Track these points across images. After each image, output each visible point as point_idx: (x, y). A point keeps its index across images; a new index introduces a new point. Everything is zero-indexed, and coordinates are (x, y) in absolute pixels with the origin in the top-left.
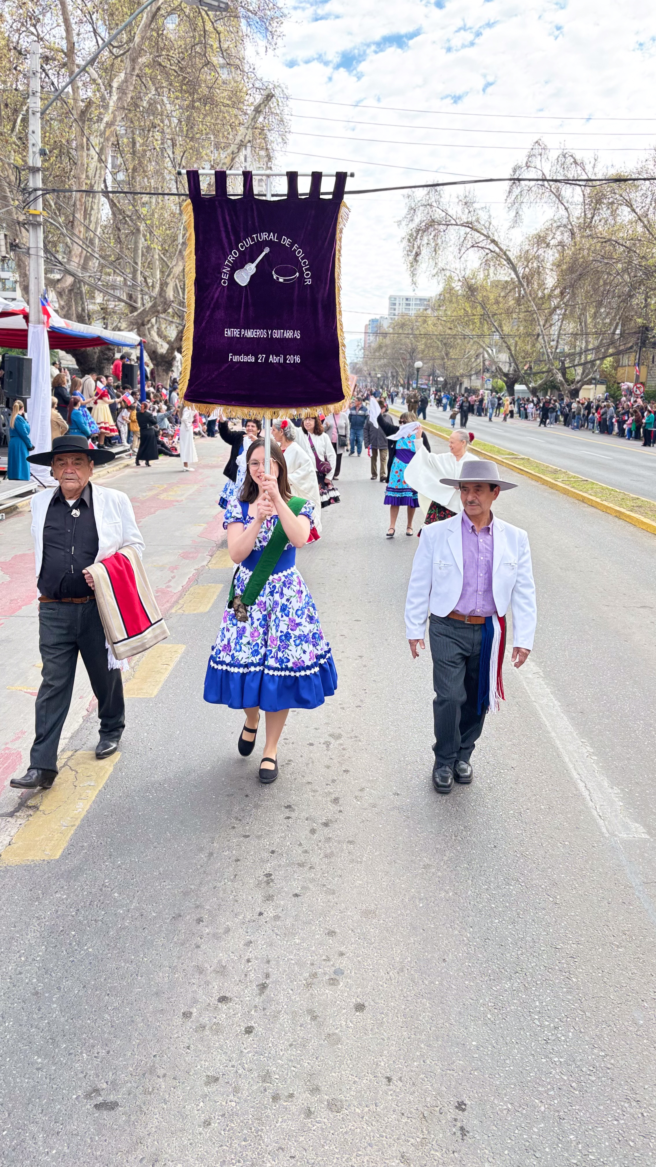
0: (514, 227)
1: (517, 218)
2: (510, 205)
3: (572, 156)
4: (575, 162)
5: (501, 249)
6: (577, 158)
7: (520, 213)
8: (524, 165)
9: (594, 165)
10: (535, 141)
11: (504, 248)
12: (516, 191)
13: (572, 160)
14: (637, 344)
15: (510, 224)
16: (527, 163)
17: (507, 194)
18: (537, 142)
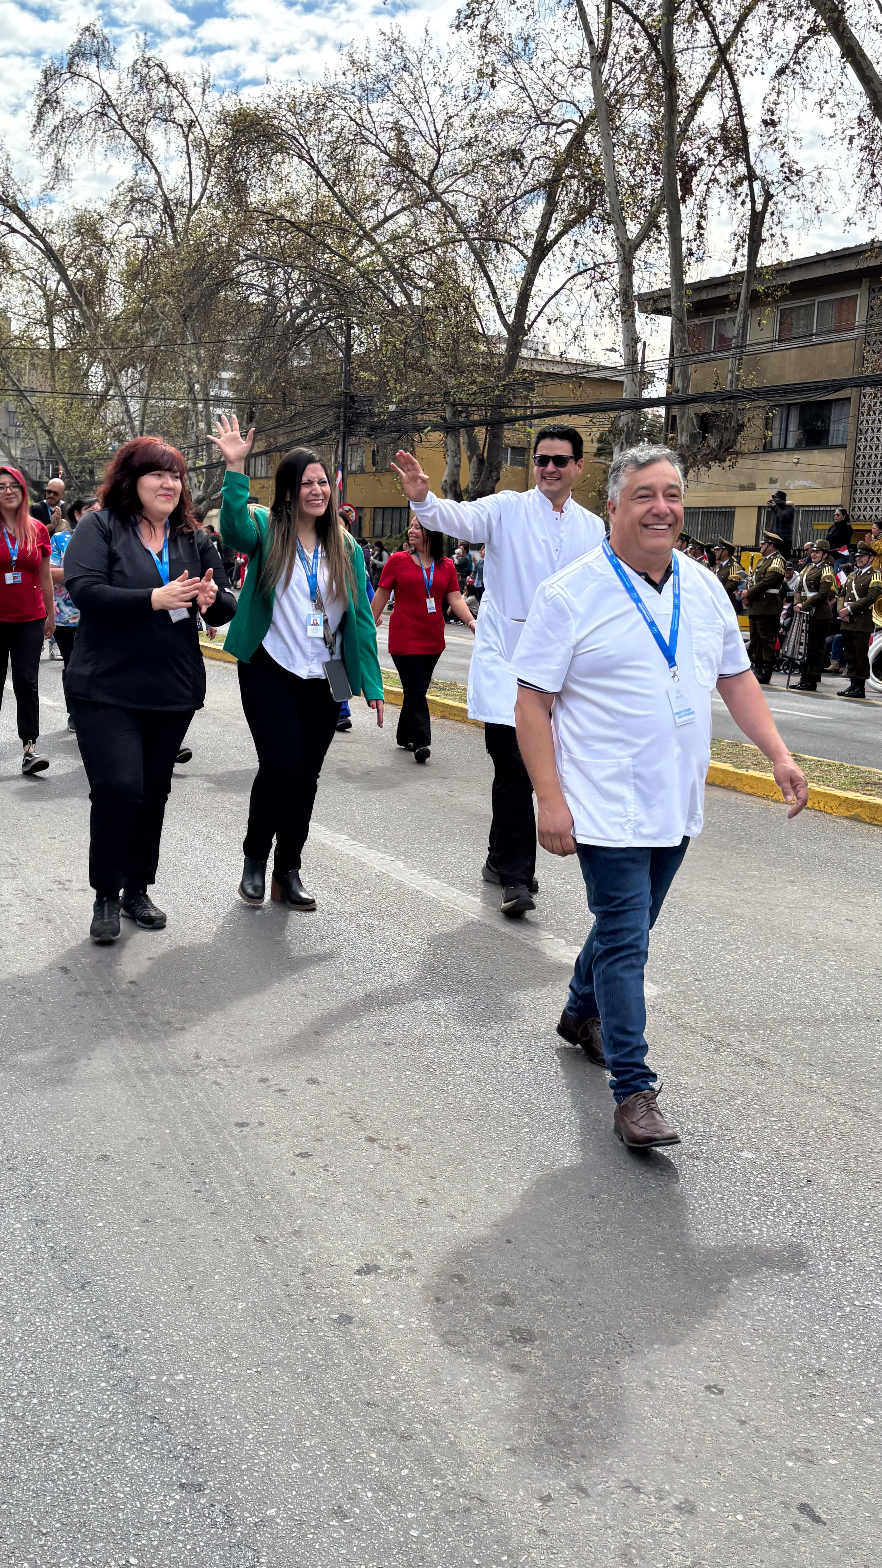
0: (52, 188)
1: (59, 171)
2: (42, 144)
3: (160, 66)
4: (167, 79)
5: (32, 228)
6: (171, 71)
7: (66, 161)
8: (65, 70)
9: (204, 90)
10: (84, 25)
11: (39, 225)
12: (53, 119)
13: (161, 74)
14: (335, 428)
15: (46, 181)
16: (70, 66)
17: (33, 121)
18: (87, 29)
